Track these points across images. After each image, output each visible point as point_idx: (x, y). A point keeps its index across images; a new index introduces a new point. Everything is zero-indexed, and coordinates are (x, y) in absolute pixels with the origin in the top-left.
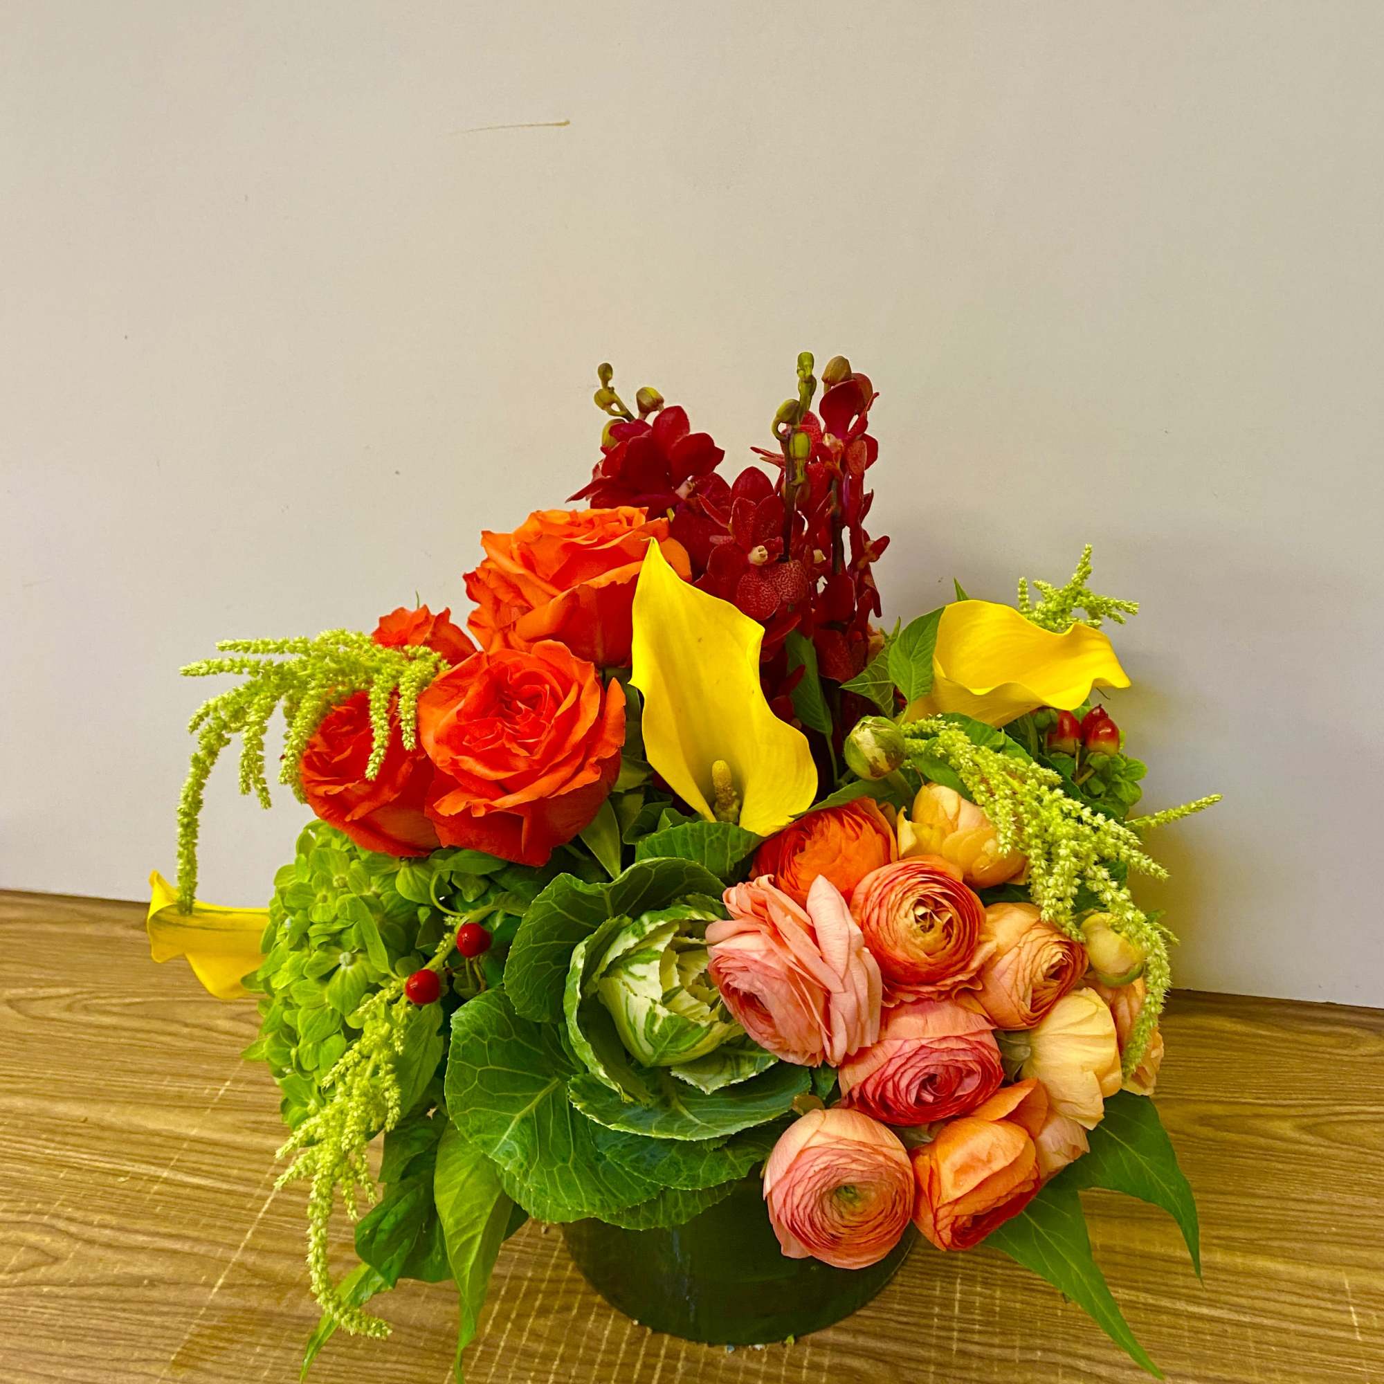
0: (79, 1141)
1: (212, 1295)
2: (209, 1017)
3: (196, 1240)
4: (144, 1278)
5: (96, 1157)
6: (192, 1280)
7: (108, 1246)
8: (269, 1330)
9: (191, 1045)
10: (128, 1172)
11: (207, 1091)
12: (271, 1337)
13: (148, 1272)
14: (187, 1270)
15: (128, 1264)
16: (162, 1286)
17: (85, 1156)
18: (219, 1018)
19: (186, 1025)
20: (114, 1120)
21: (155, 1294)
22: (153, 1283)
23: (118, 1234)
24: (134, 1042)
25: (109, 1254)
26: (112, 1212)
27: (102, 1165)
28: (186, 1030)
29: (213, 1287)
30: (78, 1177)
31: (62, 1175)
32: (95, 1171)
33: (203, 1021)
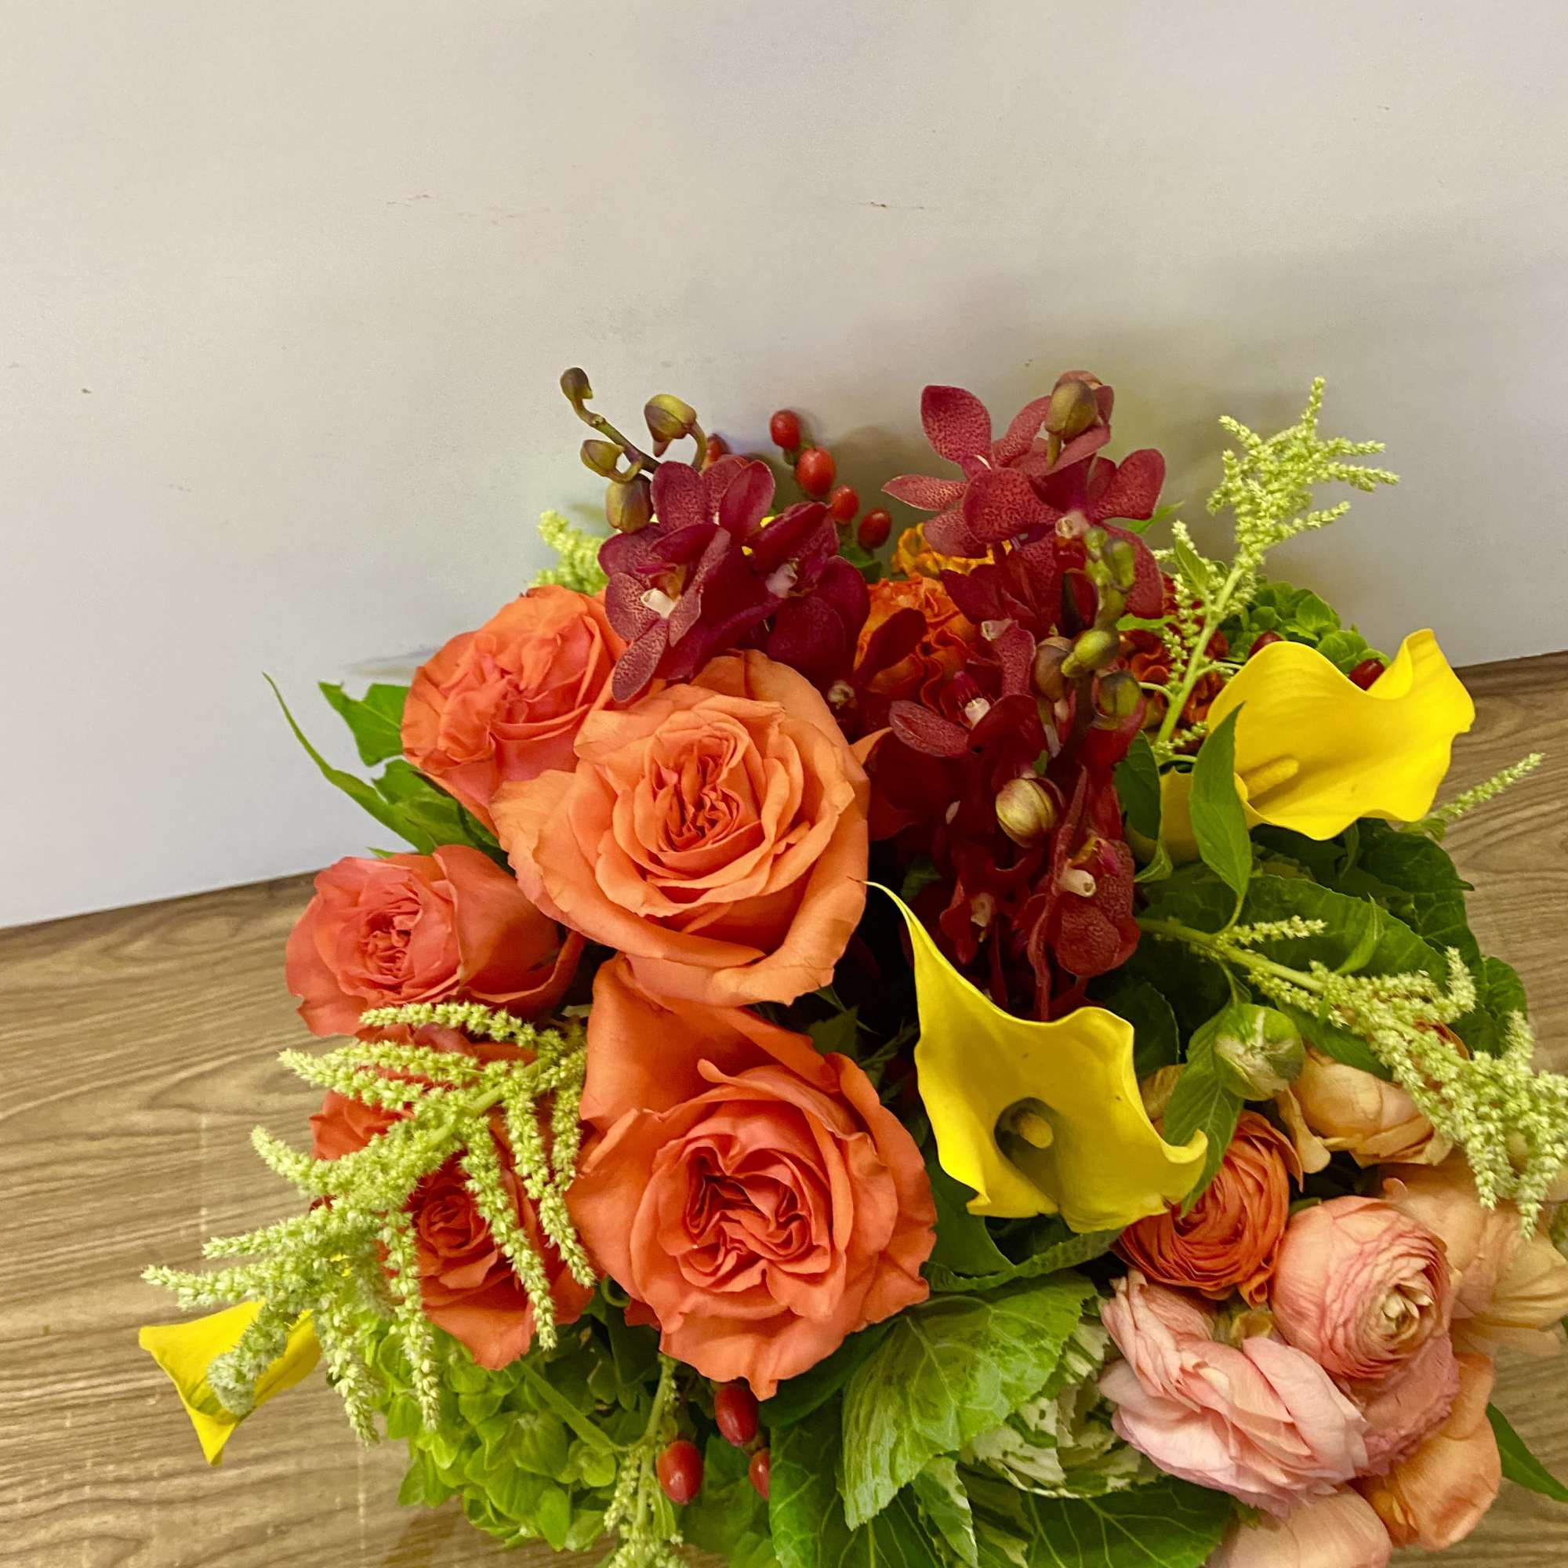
0: (59, 1365)
1: (362, 1518)
2: (115, 1115)
3: (300, 1451)
4: (266, 1525)
5: (95, 1382)
6: (324, 1507)
7: (194, 1500)
8: (456, 1539)
9: (117, 1167)
10: (153, 1388)
11: (183, 1233)
12: (463, 1547)
13: (264, 1516)
14: (312, 1498)
15: (234, 1515)
16: (295, 1529)
17: (80, 1384)
18: (129, 1110)
19: (92, 1137)
20: (82, 1317)
21: (292, 1543)
22: (282, 1528)
23: (194, 1479)
24: (34, 1187)
25: (204, 1512)
26: (168, 1452)
27: (111, 1389)
28: (95, 1146)
29: (356, 1508)
30: (92, 1418)
31: (68, 1424)
32: (109, 1402)
33: (110, 1123)
